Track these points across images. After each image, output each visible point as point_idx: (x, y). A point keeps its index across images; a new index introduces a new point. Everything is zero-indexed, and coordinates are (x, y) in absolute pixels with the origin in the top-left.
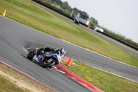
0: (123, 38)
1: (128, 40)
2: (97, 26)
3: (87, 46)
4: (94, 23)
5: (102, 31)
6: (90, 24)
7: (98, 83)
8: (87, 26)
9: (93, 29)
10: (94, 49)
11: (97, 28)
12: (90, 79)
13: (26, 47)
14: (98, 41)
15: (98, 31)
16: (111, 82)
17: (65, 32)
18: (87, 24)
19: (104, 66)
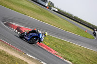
0: (71, 15)
1: (75, 17)
2: (53, 7)
3: (46, 21)
4: (51, 5)
5: (57, 10)
6: (49, 5)
7: (53, 46)
8: (46, 7)
9: (50, 9)
10: (51, 23)
11: (53, 9)
12: (48, 44)
13: (3, 22)
14: (54, 17)
15: (54, 10)
16: (63, 46)
17: (31, 11)
18: (46, 5)
19: (58, 34)
